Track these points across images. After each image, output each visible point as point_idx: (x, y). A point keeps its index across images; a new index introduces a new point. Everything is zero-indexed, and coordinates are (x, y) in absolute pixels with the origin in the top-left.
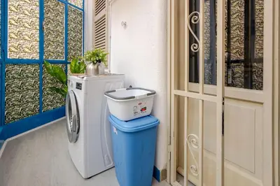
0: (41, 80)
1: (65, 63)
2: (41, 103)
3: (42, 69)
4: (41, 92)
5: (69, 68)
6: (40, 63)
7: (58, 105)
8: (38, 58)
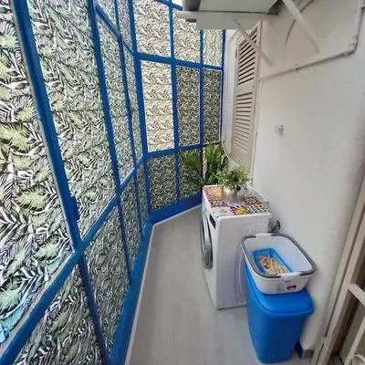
0: (177, 169)
1: (200, 147)
2: (178, 192)
3: (177, 157)
4: (178, 181)
5: (204, 152)
6: (176, 151)
7: (194, 192)
8: (173, 147)
